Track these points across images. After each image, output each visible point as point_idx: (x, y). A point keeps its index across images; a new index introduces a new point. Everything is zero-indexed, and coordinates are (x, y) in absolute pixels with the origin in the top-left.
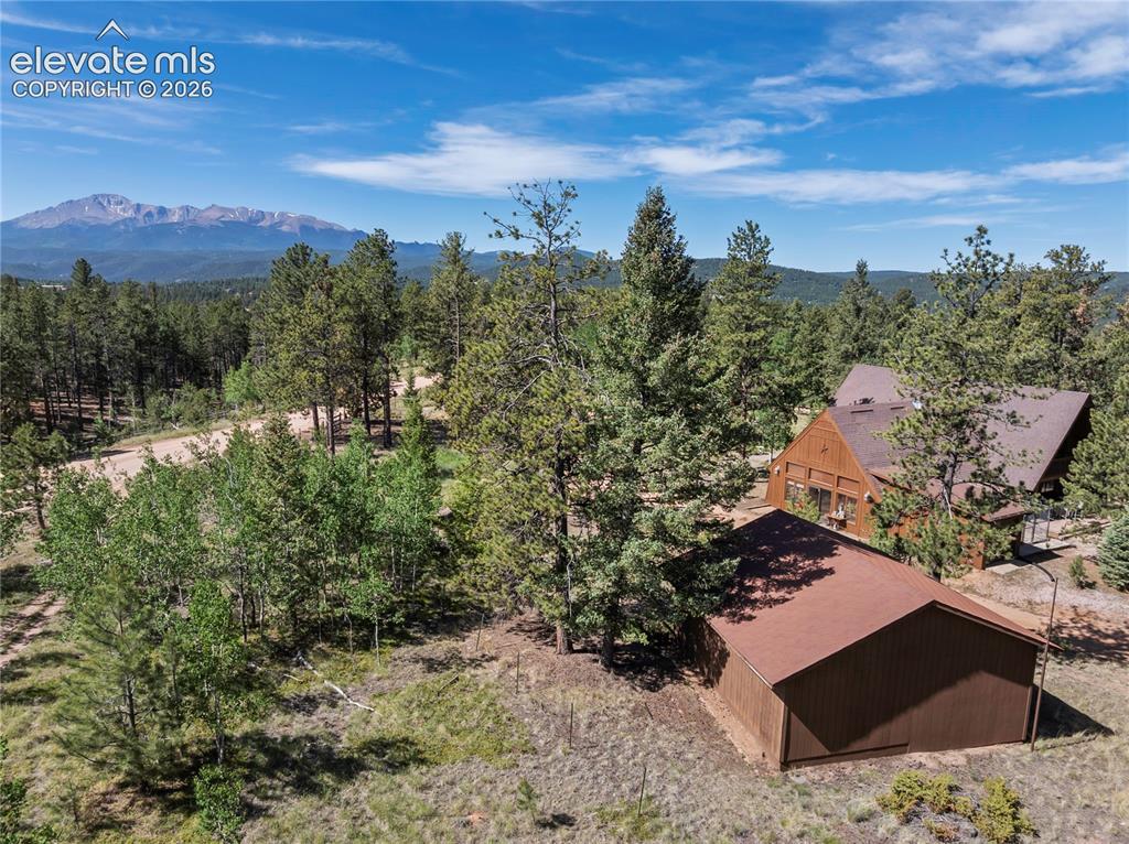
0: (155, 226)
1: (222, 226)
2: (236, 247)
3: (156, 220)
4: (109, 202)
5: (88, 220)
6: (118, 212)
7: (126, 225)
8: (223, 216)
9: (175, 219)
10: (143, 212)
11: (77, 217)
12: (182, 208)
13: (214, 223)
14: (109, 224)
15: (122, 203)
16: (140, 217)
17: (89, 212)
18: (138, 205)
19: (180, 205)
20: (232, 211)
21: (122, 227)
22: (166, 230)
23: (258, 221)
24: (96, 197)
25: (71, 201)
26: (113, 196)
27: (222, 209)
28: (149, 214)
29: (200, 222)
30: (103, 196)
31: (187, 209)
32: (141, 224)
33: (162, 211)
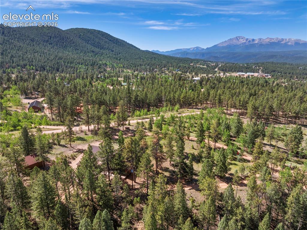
0: (251, 44)
1: (269, 44)
2: (273, 50)
3: (251, 43)
4: (240, 38)
5: (234, 43)
6: (242, 41)
7: (243, 45)
8: (270, 41)
9: (256, 42)
10: (248, 41)
11: (231, 43)
12: (258, 39)
13: (268, 43)
14: (239, 44)
15: (243, 38)
16: (247, 42)
17: (235, 42)
18: (247, 39)
19: (258, 38)
20: (273, 39)
21: (242, 45)
22: (253, 46)
23: (281, 42)
24: (237, 37)
25: (231, 39)
26: (241, 37)
27: (271, 39)
28: (250, 41)
29: (263, 43)
30: (238, 37)
31: (260, 39)
32: (247, 44)
33: (253, 40)
